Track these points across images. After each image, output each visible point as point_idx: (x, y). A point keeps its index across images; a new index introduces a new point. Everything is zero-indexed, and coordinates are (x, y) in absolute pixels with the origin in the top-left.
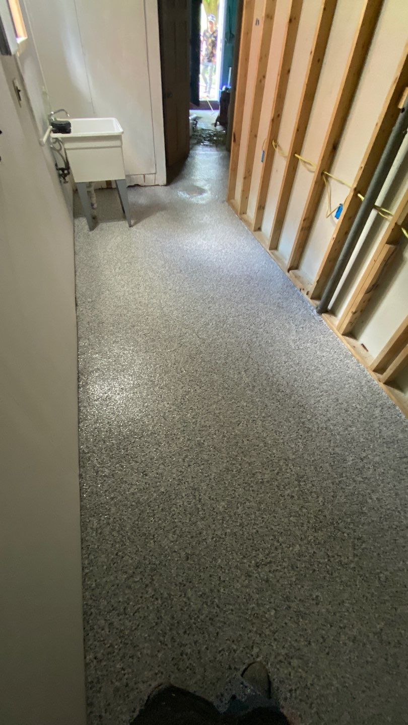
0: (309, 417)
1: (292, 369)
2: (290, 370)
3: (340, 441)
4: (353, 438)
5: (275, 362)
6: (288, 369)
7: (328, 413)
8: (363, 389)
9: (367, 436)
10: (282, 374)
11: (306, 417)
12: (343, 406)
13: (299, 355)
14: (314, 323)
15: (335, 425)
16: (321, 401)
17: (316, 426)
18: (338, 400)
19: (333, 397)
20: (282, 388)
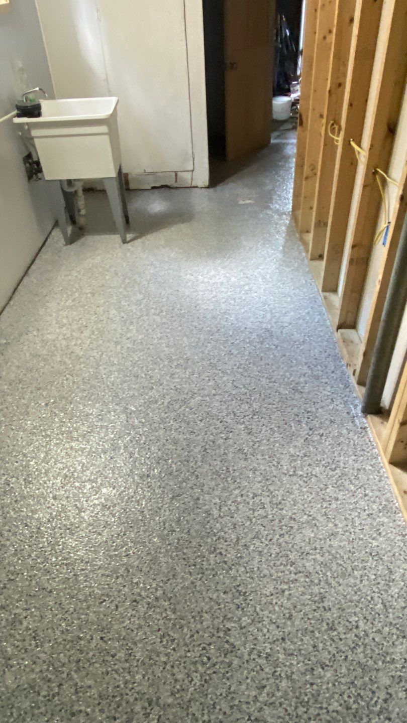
0: (245, 620)
1: (261, 512)
2: (256, 514)
3: (286, 693)
4: (316, 696)
5: (237, 492)
6: (254, 511)
7: (289, 623)
8: (390, 587)
9: (351, 700)
10: (238, 518)
11: (240, 619)
12: (328, 615)
13: (288, 486)
14: (349, 431)
15: (292, 654)
16: (287, 593)
17: (249, 646)
18: (322, 599)
19: (316, 590)
20: (222, 545)
